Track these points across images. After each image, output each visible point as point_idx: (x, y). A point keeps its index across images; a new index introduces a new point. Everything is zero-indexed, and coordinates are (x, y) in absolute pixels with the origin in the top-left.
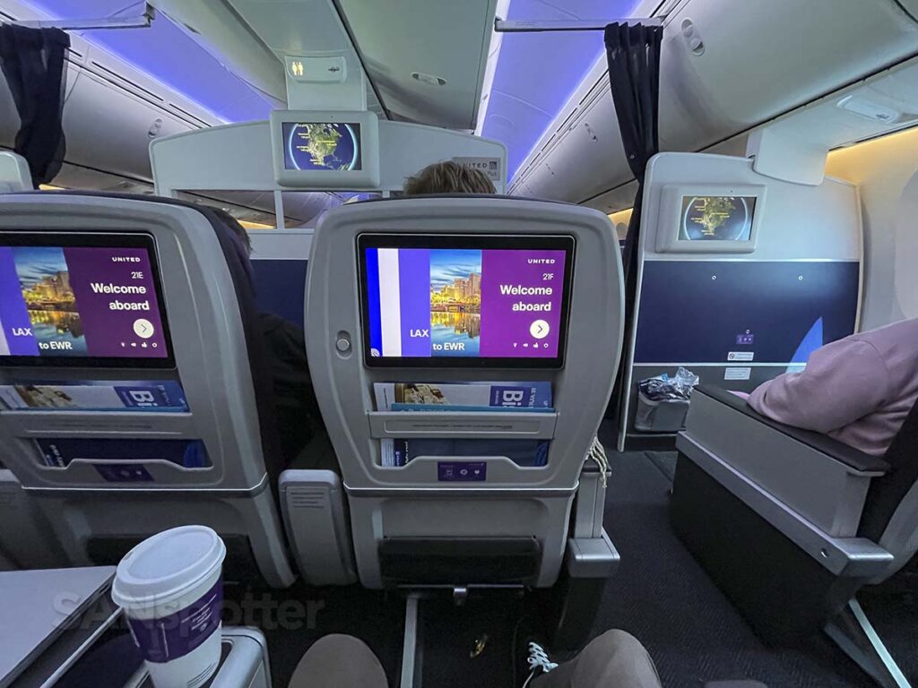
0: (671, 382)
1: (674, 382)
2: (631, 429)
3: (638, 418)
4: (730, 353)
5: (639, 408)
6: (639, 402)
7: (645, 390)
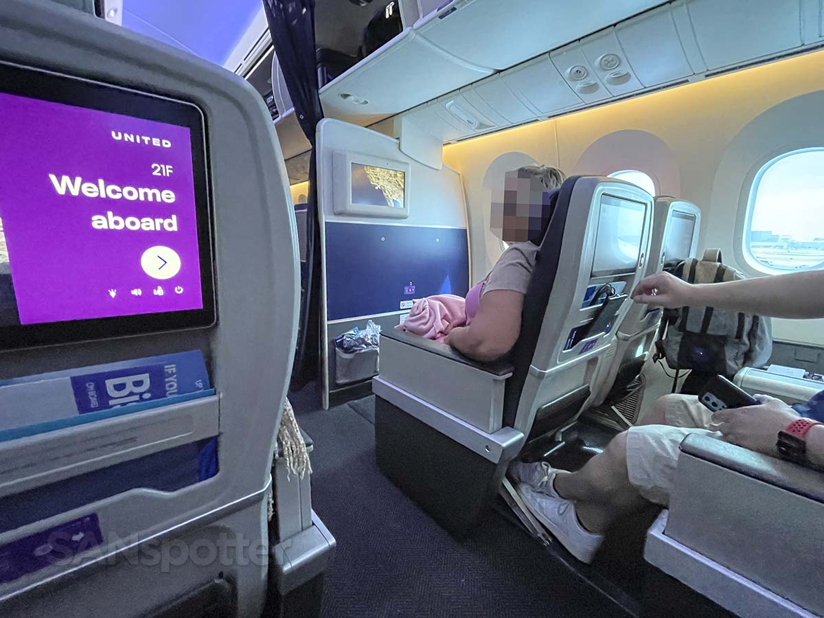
0: (361, 334)
1: (364, 334)
2: (334, 385)
3: (339, 374)
4: (401, 302)
5: (338, 363)
6: (338, 358)
7: (341, 345)
